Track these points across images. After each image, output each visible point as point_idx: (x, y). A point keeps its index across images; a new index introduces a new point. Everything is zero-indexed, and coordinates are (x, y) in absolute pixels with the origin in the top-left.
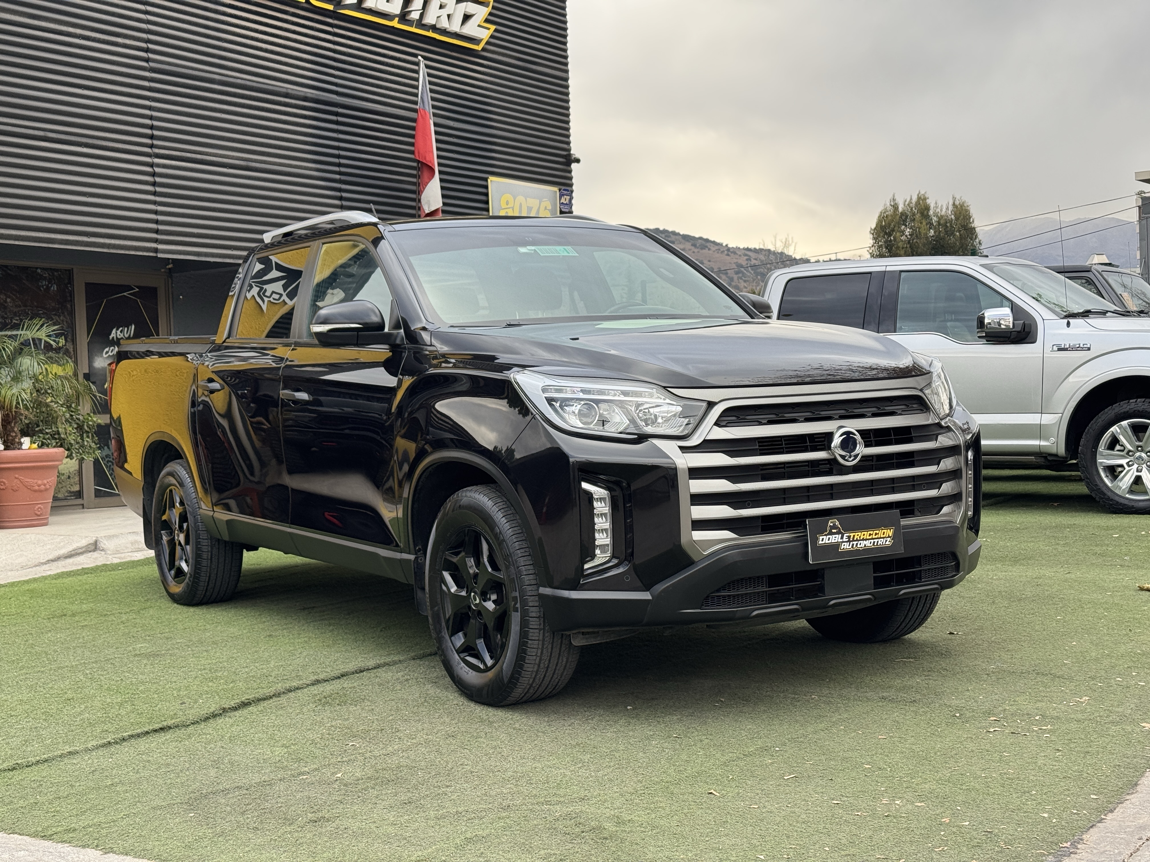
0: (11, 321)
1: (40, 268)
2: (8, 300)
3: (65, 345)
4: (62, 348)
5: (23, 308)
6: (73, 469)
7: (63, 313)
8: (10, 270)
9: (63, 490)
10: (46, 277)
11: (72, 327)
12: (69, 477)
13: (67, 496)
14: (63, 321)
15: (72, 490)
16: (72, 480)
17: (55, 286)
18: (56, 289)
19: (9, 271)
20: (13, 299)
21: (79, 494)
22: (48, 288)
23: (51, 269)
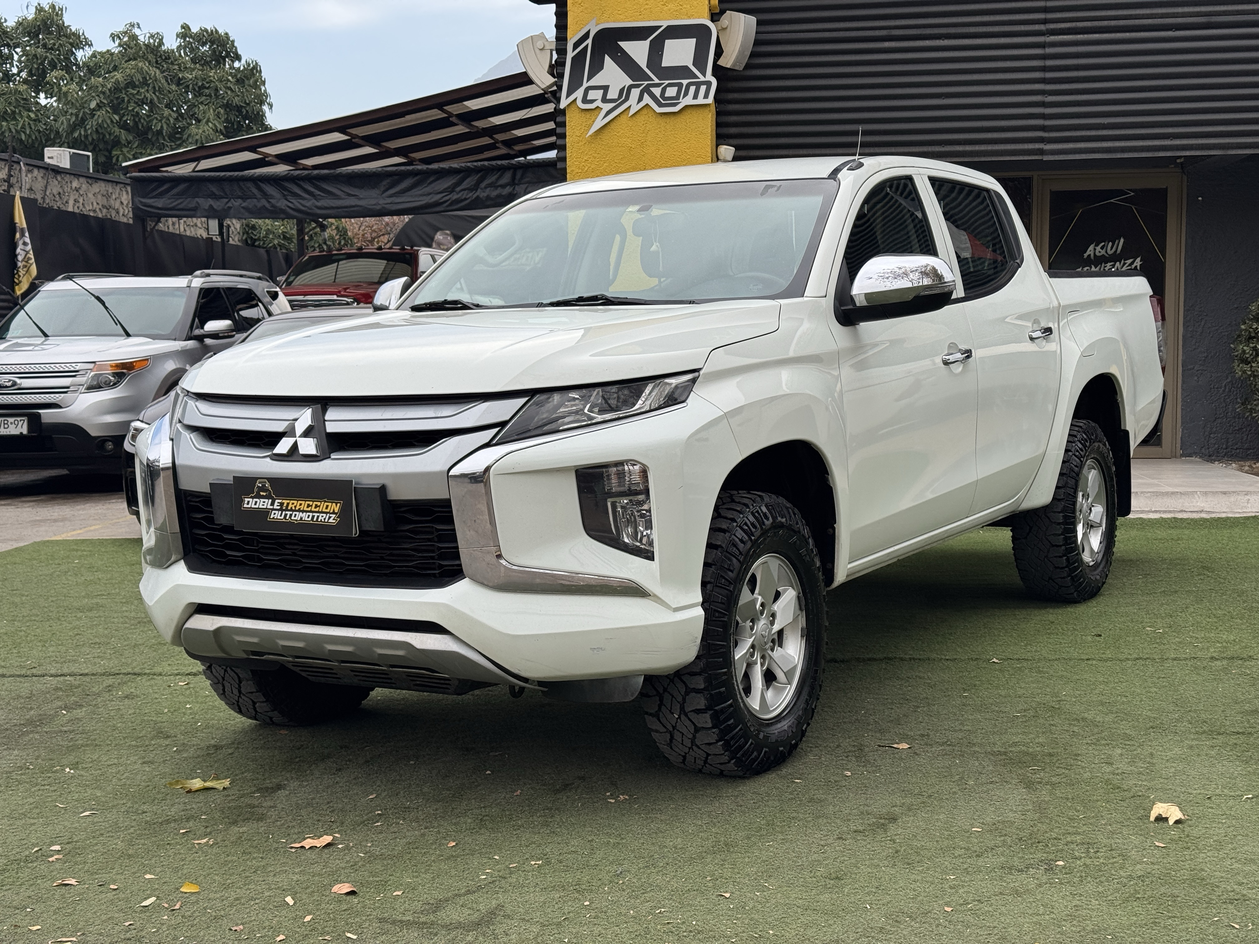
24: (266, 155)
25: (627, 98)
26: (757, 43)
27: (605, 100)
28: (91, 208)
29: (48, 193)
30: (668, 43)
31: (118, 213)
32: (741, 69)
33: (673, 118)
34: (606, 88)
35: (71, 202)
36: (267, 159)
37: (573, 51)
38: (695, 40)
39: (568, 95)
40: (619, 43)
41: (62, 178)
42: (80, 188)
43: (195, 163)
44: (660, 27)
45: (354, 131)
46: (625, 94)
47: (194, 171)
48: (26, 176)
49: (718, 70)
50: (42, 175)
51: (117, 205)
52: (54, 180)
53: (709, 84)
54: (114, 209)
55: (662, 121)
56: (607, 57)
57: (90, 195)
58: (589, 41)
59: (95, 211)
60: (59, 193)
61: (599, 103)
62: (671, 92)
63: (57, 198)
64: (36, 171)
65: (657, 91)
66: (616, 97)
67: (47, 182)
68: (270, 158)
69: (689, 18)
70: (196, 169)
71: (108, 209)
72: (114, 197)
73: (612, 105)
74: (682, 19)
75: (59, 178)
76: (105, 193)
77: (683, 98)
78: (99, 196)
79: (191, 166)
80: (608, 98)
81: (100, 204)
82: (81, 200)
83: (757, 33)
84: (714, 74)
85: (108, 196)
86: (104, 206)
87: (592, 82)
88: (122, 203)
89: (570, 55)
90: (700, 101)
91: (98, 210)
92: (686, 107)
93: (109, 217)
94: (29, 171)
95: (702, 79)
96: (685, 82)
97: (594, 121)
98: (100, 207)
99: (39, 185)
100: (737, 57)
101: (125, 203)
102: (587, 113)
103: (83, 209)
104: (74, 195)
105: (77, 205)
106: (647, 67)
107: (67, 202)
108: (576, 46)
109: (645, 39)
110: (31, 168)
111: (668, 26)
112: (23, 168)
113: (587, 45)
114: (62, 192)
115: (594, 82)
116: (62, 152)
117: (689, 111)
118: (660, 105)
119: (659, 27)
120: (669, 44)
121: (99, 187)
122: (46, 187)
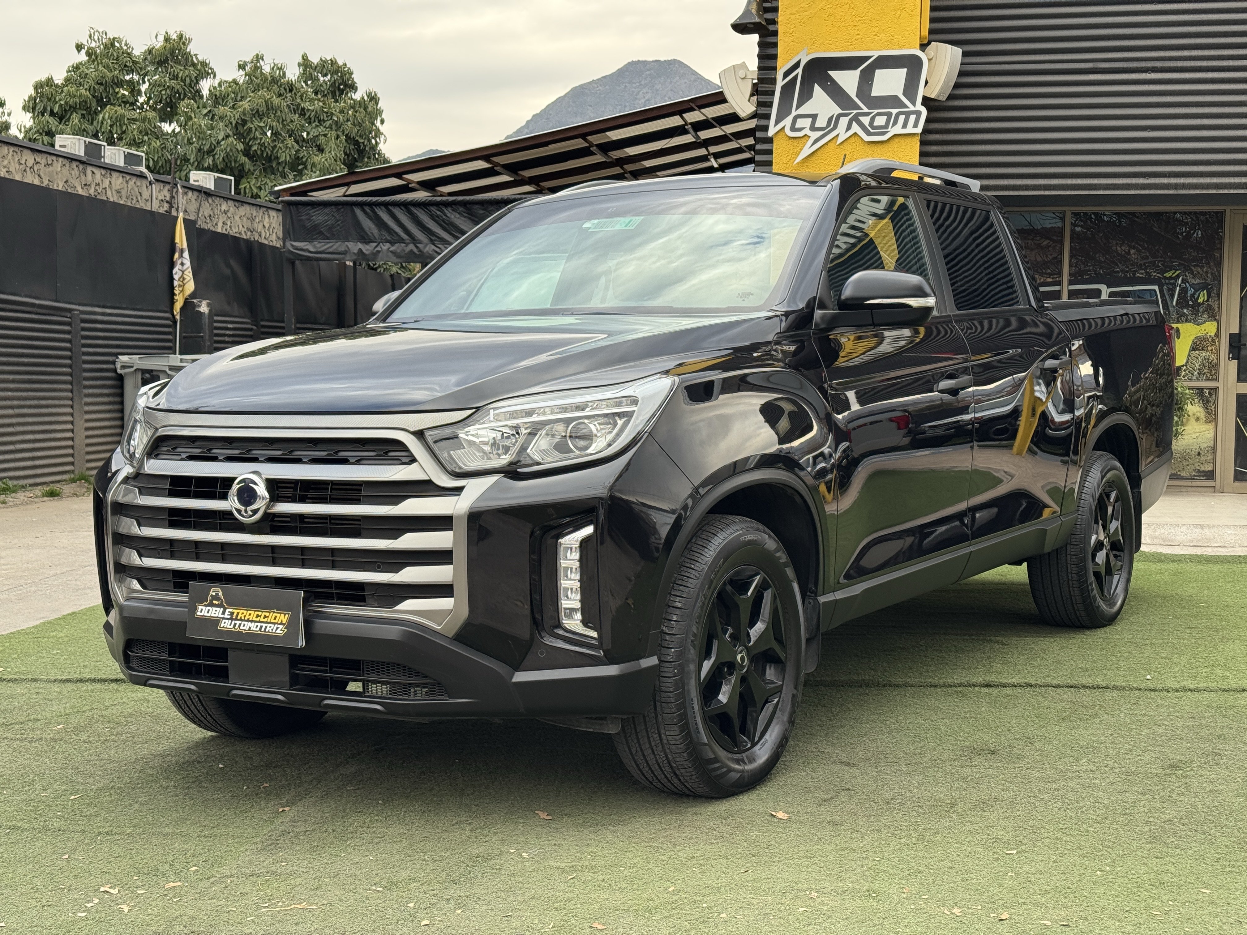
0: (1134, 275)
1: (1180, 213)
2: (1132, 251)
3: (1208, 300)
4: (1203, 304)
5: (1151, 259)
6: (1206, 445)
7: (1208, 263)
8: (1138, 217)
9: (1190, 468)
10: (1187, 223)
11: (1218, 278)
12: (1199, 454)
13: (1195, 476)
14: (1207, 272)
15: (1203, 469)
16: (1203, 458)
17: (1200, 233)
18: (1200, 236)
19: (1136, 219)
20: (1139, 251)
21: (1210, 475)
22: (1189, 235)
23: (1195, 213)
24: (410, 182)
25: (835, 127)
26: (961, 74)
27: (813, 128)
28: (237, 230)
29: (200, 215)
30: (878, 72)
31: (260, 235)
32: (944, 99)
33: (880, 146)
34: (814, 117)
35: (220, 224)
36: (410, 186)
37: (784, 79)
38: (905, 70)
39: (777, 123)
40: (830, 72)
41: (213, 201)
42: (228, 211)
43: (345, 188)
44: (870, 57)
45: (495, 159)
46: (832, 123)
47: (344, 196)
48: (183, 198)
49: (926, 101)
50: (195, 197)
51: (260, 228)
52: (206, 202)
53: (918, 114)
54: (257, 232)
55: (869, 149)
56: (816, 86)
57: (237, 218)
58: (800, 71)
59: (240, 233)
60: (210, 215)
61: (807, 131)
62: (880, 121)
63: (208, 221)
64: (190, 193)
65: (866, 120)
66: (824, 125)
67: (200, 205)
68: (413, 185)
69: (900, 48)
70: (347, 193)
71: (251, 232)
72: (257, 220)
73: (820, 133)
74: (893, 49)
75: (210, 201)
76: (250, 216)
77: (892, 127)
78: (245, 219)
79: (341, 191)
80: (816, 126)
81: (245, 227)
82: (229, 223)
83: (962, 64)
84: (923, 104)
85: (252, 219)
86: (248, 229)
87: (801, 111)
88: (264, 226)
89: (780, 83)
90: (910, 130)
91: (243, 232)
92: (895, 136)
93: (252, 239)
94: (185, 193)
95: (912, 108)
96: (894, 111)
97: (801, 149)
98: (245, 229)
99: (192, 207)
100: (942, 88)
101: (267, 226)
102: (795, 141)
103: (231, 232)
104: (223, 217)
105: (225, 227)
106: (857, 96)
107: (216, 224)
108: (786, 75)
109: (855, 68)
110: (186, 190)
111: (879, 56)
112: (180, 190)
113: (797, 75)
114: (212, 215)
115: (802, 111)
116: (207, 176)
117: (897, 140)
118: (869, 134)
119: (868, 58)
120: (880, 74)
121: (245, 210)
122: (199, 210)
